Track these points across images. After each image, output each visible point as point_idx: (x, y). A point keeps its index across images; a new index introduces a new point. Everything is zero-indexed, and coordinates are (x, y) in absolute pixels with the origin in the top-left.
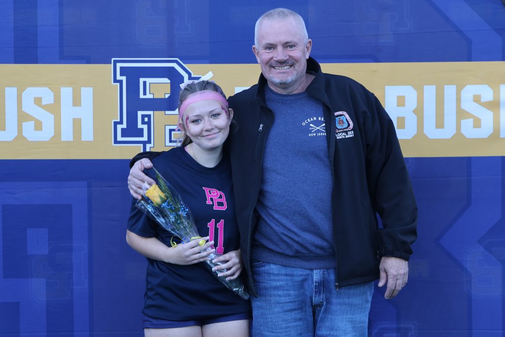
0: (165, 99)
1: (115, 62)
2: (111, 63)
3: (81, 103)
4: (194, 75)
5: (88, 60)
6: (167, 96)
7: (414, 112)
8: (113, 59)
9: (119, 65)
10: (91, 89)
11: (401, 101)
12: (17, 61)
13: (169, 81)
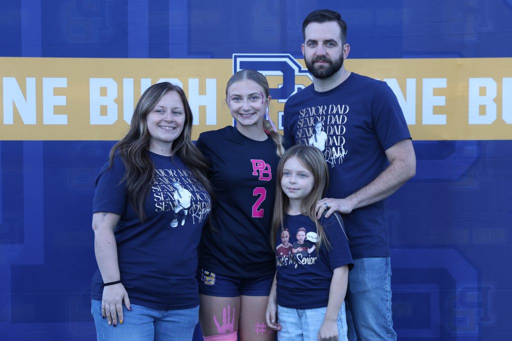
0: (278, 89)
1: (236, 57)
2: (232, 58)
3: (205, 92)
4: (303, 68)
5: (213, 56)
6: (280, 86)
7: (494, 100)
8: (234, 55)
9: (239, 60)
10: (215, 80)
11: (483, 91)
12: (151, 56)
13: (282, 74)
